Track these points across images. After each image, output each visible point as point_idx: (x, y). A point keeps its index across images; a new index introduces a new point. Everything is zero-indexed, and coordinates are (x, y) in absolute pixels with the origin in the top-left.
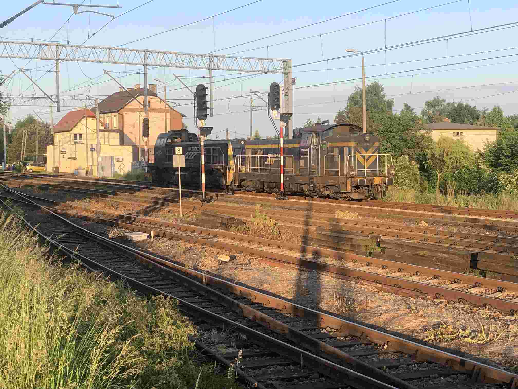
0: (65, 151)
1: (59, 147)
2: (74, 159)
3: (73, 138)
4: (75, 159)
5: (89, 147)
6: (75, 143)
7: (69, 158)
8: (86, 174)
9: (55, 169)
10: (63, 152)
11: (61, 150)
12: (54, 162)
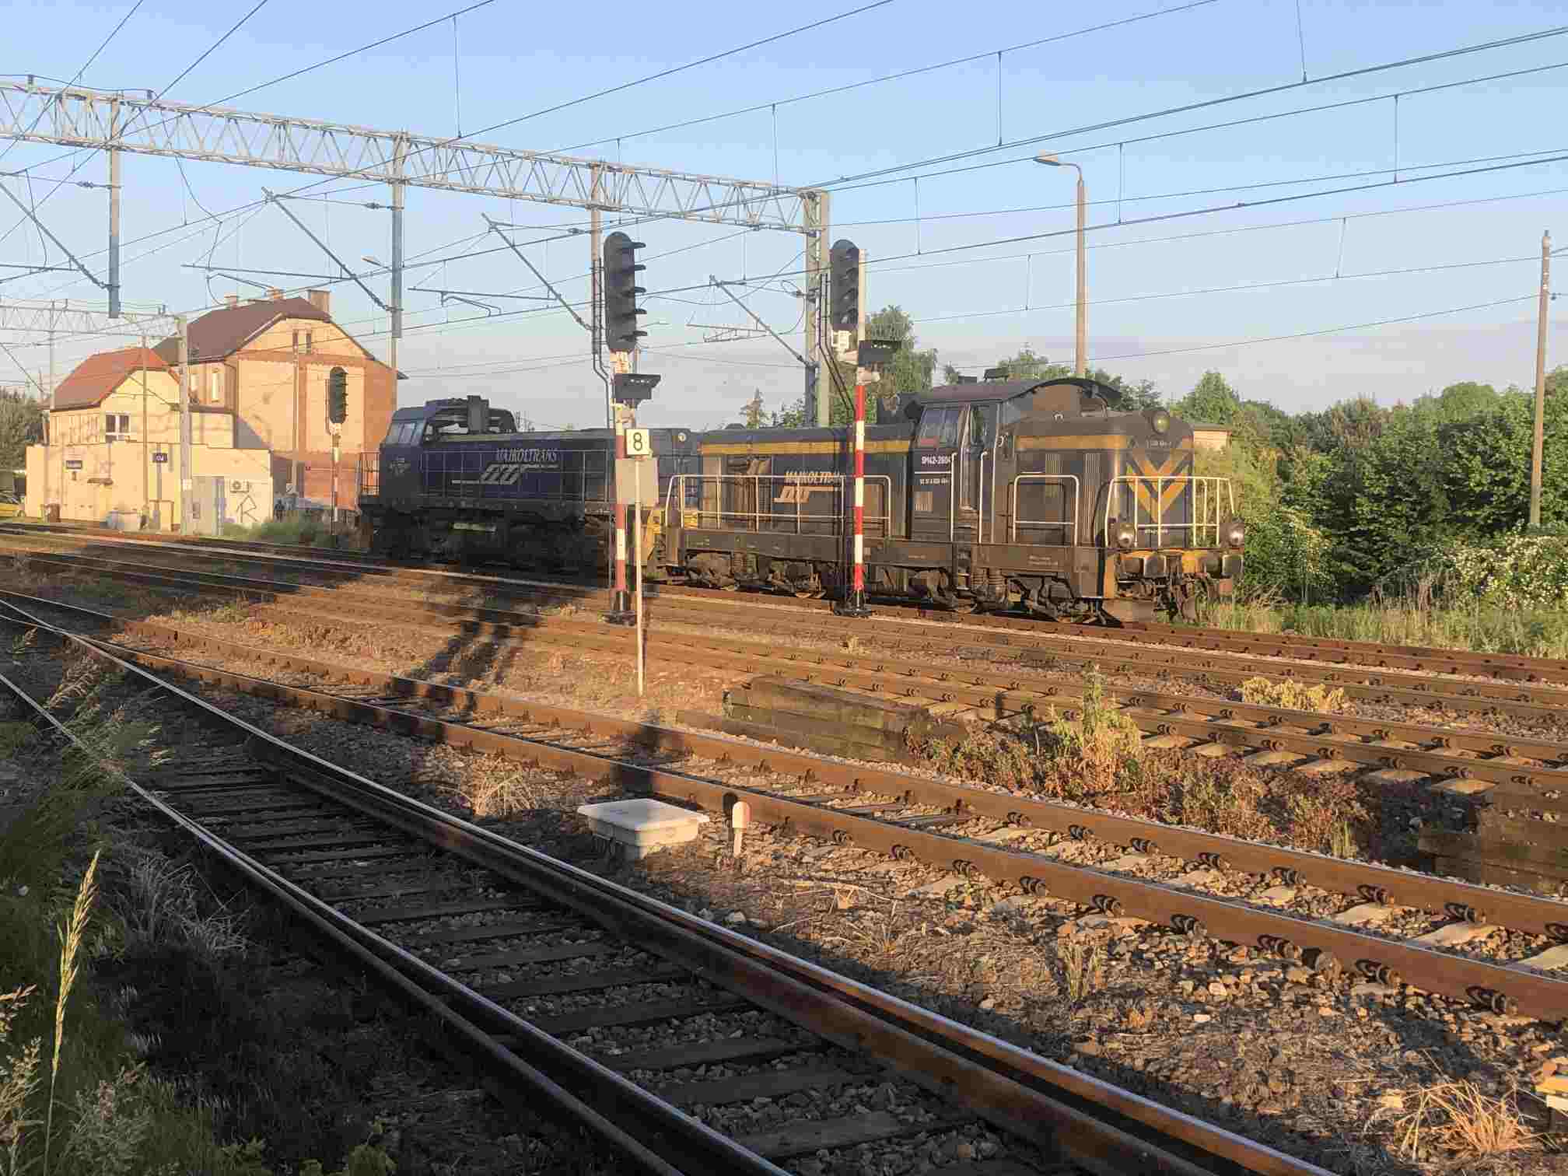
0: (80, 462)
1: (63, 450)
2: (106, 484)
3: (104, 426)
4: (108, 483)
5: (152, 449)
6: (110, 439)
7: (90, 481)
8: (143, 524)
9: (49, 511)
10: (75, 464)
11: (68, 458)
12: (47, 491)
